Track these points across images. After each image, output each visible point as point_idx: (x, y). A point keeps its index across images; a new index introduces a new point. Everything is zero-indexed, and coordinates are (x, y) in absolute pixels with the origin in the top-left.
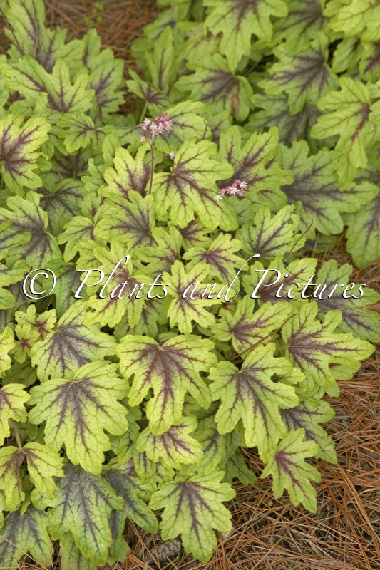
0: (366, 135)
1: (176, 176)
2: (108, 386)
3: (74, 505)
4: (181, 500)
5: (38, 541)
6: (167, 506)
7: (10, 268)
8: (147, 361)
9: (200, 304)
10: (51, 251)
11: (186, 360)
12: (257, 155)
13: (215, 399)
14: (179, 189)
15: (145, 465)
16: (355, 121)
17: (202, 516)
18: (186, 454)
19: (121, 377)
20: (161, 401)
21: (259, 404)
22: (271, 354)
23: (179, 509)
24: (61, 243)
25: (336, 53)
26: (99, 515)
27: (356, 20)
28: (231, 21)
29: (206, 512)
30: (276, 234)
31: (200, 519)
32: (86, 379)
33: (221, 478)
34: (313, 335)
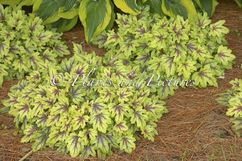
0: (159, 69)
1: (118, 74)
2: (107, 114)
3: (100, 142)
4: (124, 142)
5: (92, 152)
6: (121, 143)
7: (83, 93)
8: (115, 108)
9: (125, 97)
10: (91, 90)
11: (123, 108)
12: (135, 71)
13: (130, 116)
14: (119, 76)
15: (115, 133)
16: (157, 66)
17: (129, 145)
18: (124, 128)
19: (109, 112)
20: (118, 116)
21: (140, 118)
22: (142, 108)
23: (123, 143)
24: (93, 88)
25: (151, 54)
26: (106, 144)
27: (155, 45)
28: (126, 48)
29: (129, 144)
30: (141, 86)
31: (128, 146)
32: (101, 113)
33: (132, 136)
34: (151, 105)
